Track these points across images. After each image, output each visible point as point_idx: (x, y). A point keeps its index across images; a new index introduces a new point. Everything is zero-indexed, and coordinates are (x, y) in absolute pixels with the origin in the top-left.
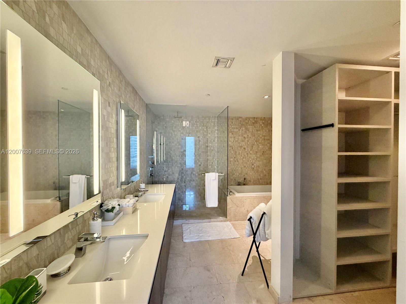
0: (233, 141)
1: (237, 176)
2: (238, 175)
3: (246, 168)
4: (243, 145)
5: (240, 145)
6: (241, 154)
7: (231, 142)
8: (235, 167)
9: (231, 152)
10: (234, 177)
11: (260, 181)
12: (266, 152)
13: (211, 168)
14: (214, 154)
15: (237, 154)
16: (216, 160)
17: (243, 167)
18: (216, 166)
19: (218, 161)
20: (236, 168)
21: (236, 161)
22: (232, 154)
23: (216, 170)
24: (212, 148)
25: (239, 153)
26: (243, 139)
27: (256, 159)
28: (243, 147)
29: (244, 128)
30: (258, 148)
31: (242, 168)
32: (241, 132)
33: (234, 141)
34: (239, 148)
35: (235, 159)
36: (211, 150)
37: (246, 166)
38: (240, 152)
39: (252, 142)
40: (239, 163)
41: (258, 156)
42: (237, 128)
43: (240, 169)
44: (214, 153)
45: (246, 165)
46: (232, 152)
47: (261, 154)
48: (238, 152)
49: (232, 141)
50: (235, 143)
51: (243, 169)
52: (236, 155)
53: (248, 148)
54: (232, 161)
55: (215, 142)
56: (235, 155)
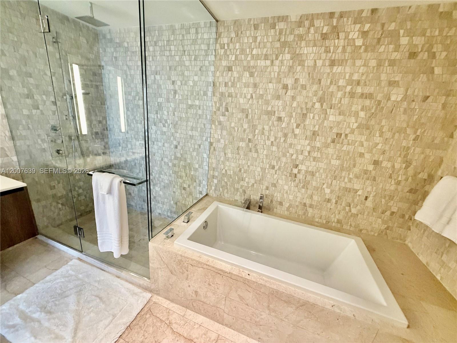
0: (252, 97)
1: (250, 185)
2: (253, 185)
3: (274, 171)
4: (276, 109)
5: (269, 109)
6: (266, 133)
7: (245, 97)
8: (249, 164)
9: (243, 127)
10: (242, 186)
11: (310, 210)
12: (346, 135)
13: (197, 157)
14: (203, 127)
15: (257, 131)
16: (206, 140)
17: (268, 167)
18: (205, 154)
19: (211, 144)
20: (248, 166)
21: (253, 150)
22: (245, 131)
23: (205, 162)
24: (200, 112)
25: (264, 129)
26: (281, 92)
27: (309, 152)
28: (276, 115)
29: (288, 56)
30: (323, 122)
31: (263, 169)
32: (276, 69)
33: (254, 95)
34: (265, 117)
35: (250, 144)
36: (198, 117)
37: (277, 168)
38: (266, 128)
39: (306, 103)
40: (258, 156)
41: (318, 144)
42: (266, 57)
43: (259, 169)
44: (204, 124)
45: (275, 164)
46: (246, 126)
47: (329, 140)
48: (260, 127)
49: (249, 96)
50: (255, 102)
51: (267, 171)
52: (254, 136)
53: (290, 121)
54: (242, 147)
55: (207, 96)
56: (251, 135)
